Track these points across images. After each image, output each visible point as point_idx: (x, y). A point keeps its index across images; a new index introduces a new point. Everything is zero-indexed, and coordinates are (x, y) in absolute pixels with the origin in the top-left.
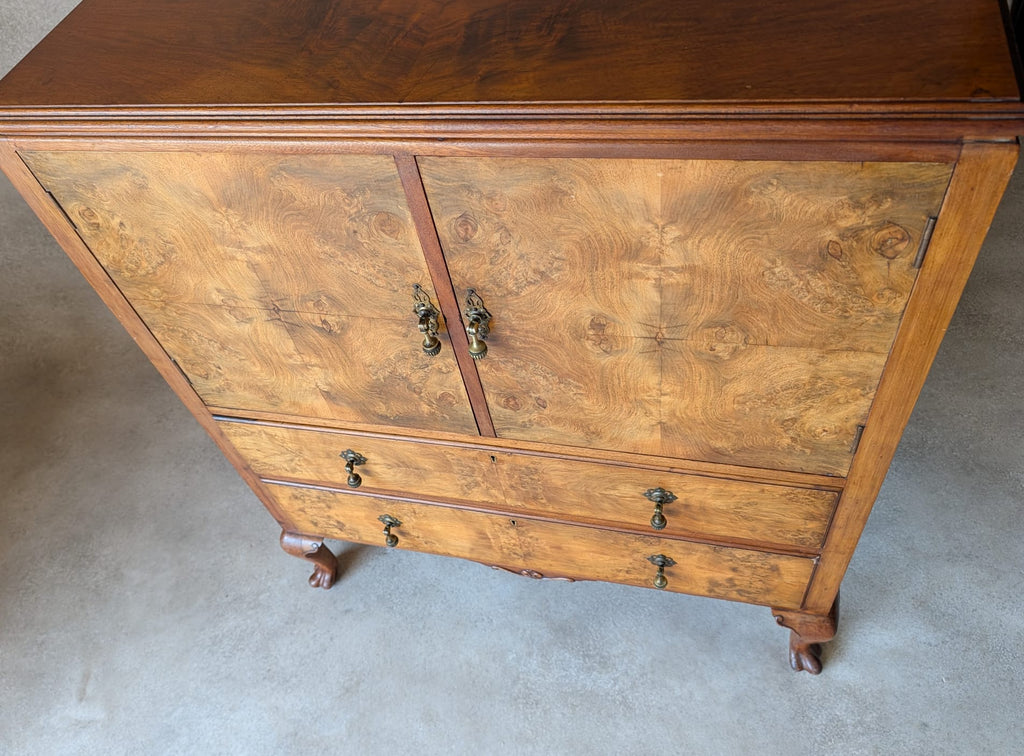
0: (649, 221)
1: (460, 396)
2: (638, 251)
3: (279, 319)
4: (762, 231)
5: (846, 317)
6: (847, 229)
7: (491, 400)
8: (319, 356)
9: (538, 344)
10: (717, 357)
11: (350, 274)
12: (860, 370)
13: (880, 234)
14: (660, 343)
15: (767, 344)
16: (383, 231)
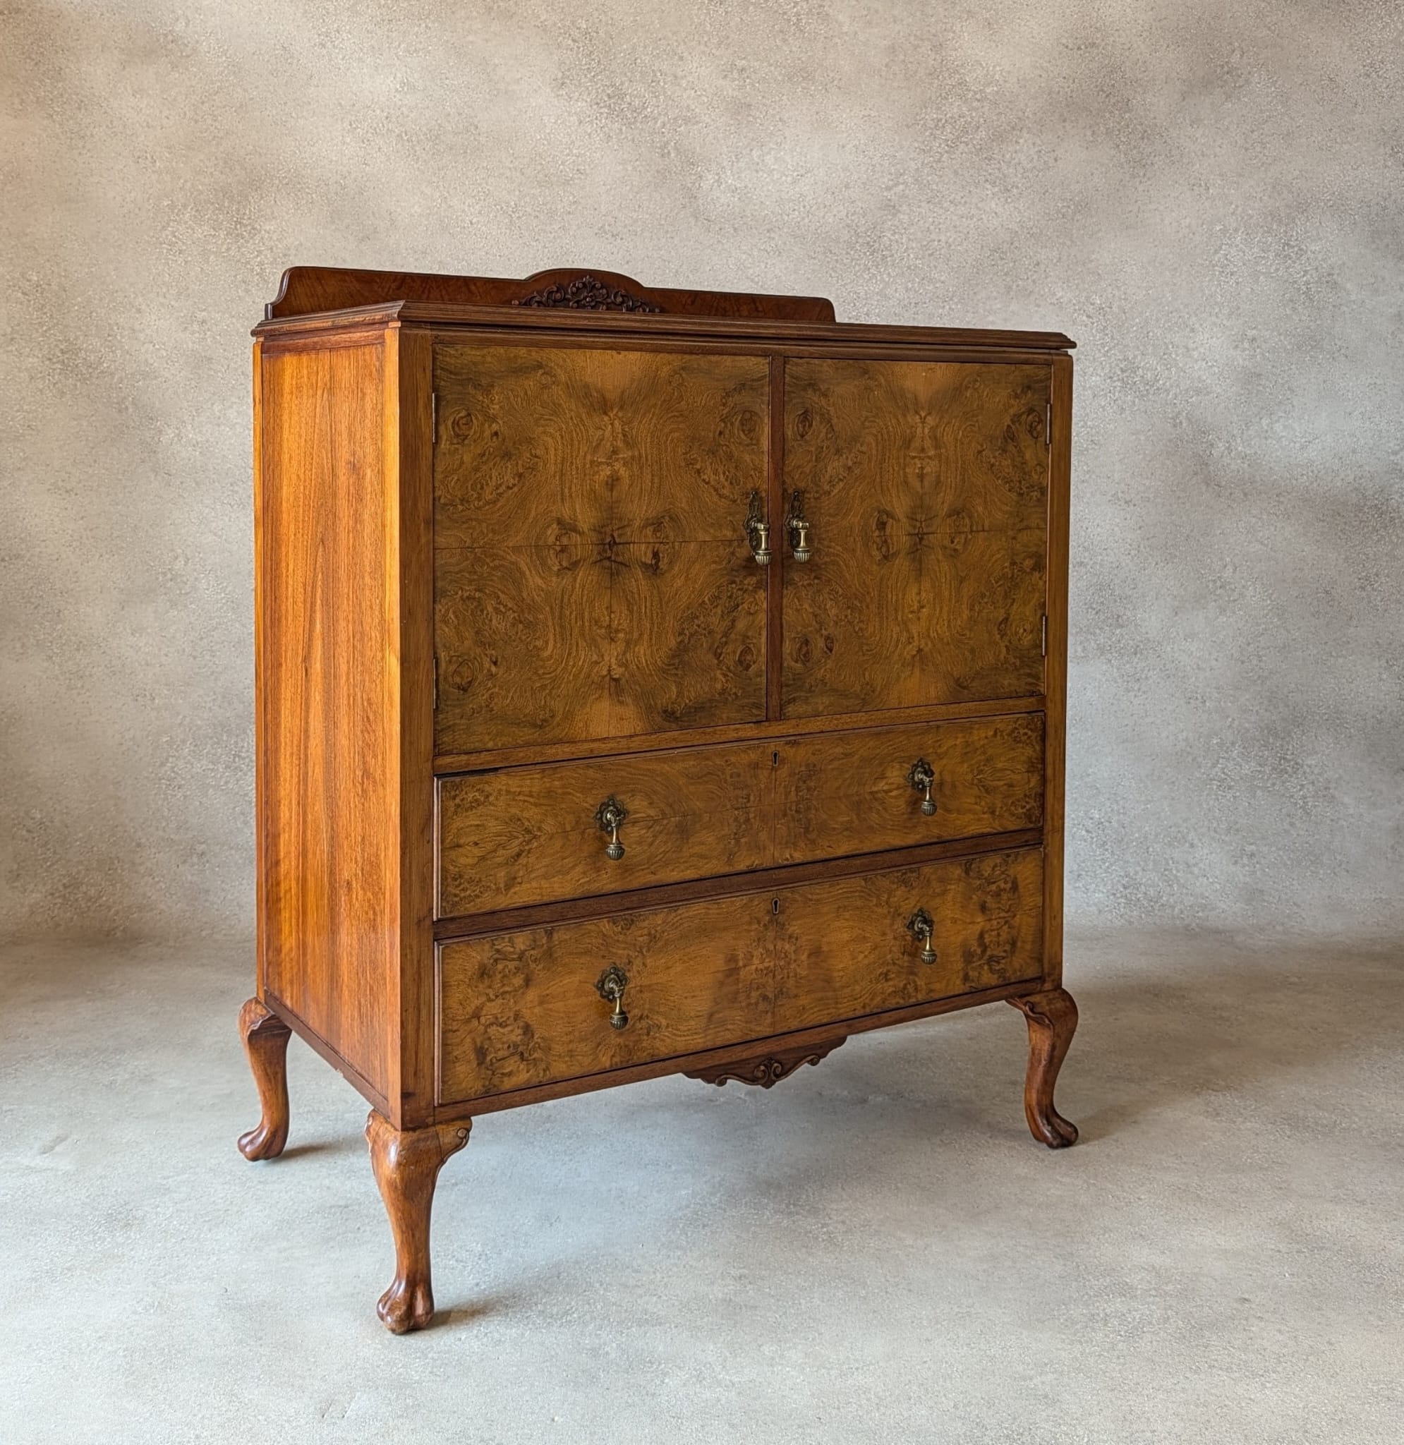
0: (917, 413)
1: (759, 651)
2: (910, 441)
3: (609, 558)
4: (975, 419)
5: (1022, 494)
6: (1015, 415)
7: (788, 647)
8: (631, 612)
9: (837, 555)
10: (955, 550)
11: (702, 484)
12: (1035, 549)
13: (1031, 417)
14: (921, 539)
15: (983, 531)
16: (743, 431)
